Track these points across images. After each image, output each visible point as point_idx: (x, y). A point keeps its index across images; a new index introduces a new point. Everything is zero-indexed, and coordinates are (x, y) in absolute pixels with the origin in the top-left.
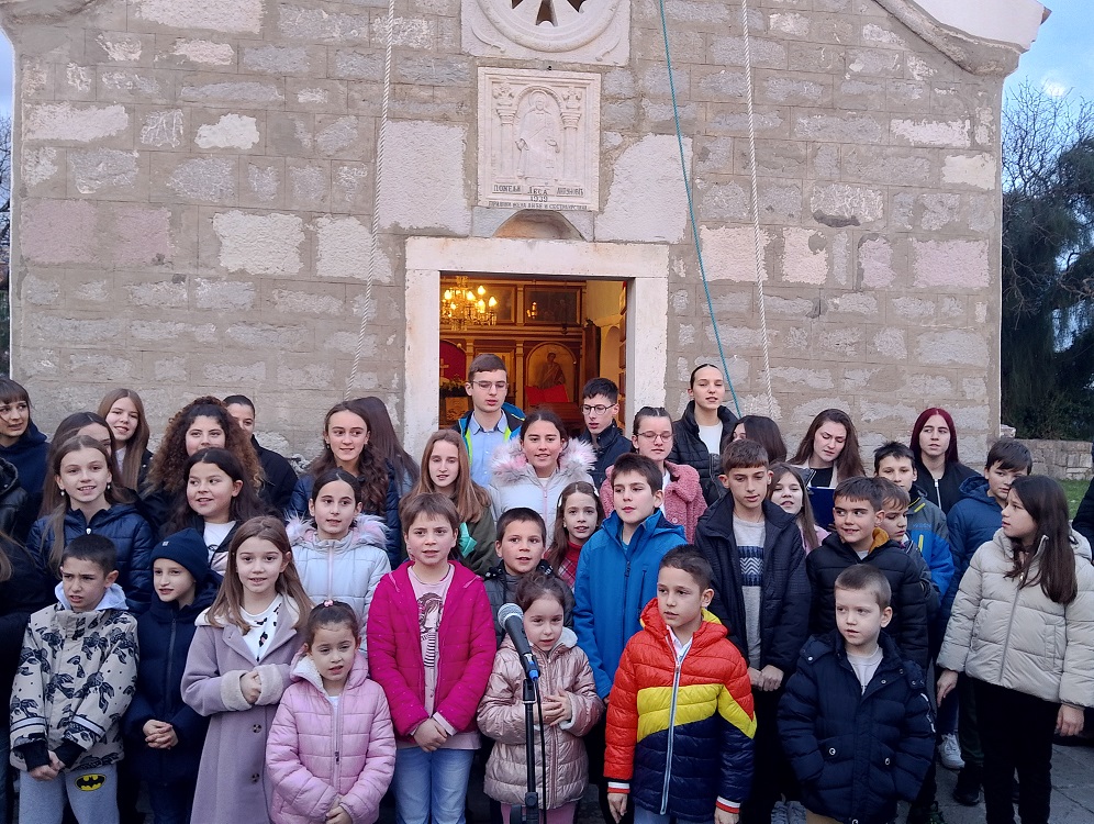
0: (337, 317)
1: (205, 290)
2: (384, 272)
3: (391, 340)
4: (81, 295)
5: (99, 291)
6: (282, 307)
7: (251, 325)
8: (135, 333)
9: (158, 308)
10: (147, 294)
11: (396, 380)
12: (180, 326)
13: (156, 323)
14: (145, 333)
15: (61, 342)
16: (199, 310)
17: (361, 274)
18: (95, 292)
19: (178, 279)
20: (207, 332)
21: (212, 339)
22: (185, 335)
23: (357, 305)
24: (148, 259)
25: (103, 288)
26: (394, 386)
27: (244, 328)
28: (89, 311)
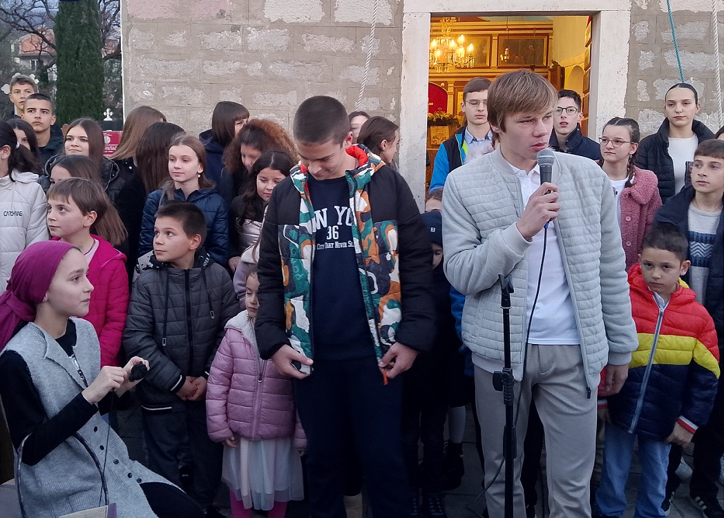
0: (350, 54)
1: (254, 36)
2: (386, 17)
3: (390, 71)
4: (169, 42)
5: (181, 39)
6: (309, 47)
7: (287, 62)
8: (205, 70)
9: (221, 51)
10: (213, 40)
11: (393, 103)
12: (237, 64)
13: (221, 62)
14: (212, 70)
15: (156, 77)
16: (250, 52)
17: (367, 19)
18: (178, 40)
19: (235, 29)
20: (256, 68)
21: (259, 74)
22: (241, 71)
23: (364, 44)
24: (214, 15)
25: (183, 37)
26: (392, 108)
27: (282, 65)
28: (173, 54)
